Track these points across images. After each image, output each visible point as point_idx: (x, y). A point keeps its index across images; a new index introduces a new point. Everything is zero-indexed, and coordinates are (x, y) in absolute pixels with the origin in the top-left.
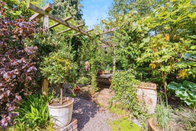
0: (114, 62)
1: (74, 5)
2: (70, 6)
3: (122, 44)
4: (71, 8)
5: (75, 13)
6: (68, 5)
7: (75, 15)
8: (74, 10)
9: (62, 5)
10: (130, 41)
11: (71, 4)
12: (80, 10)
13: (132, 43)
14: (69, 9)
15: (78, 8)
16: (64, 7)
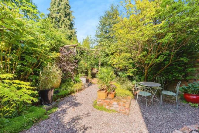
0: (100, 63)
1: (68, 17)
2: (64, 17)
3: (102, 56)
4: (65, 19)
5: (69, 23)
6: (63, 16)
7: (68, 25)
8: (68, 21)
9: (57, 17)
10: (105, 56)
11: (65, 16)
12: (73, 21)
13: (106, 57)
14: (64, 21)
15: (71, 19)
16: (59, 18)
